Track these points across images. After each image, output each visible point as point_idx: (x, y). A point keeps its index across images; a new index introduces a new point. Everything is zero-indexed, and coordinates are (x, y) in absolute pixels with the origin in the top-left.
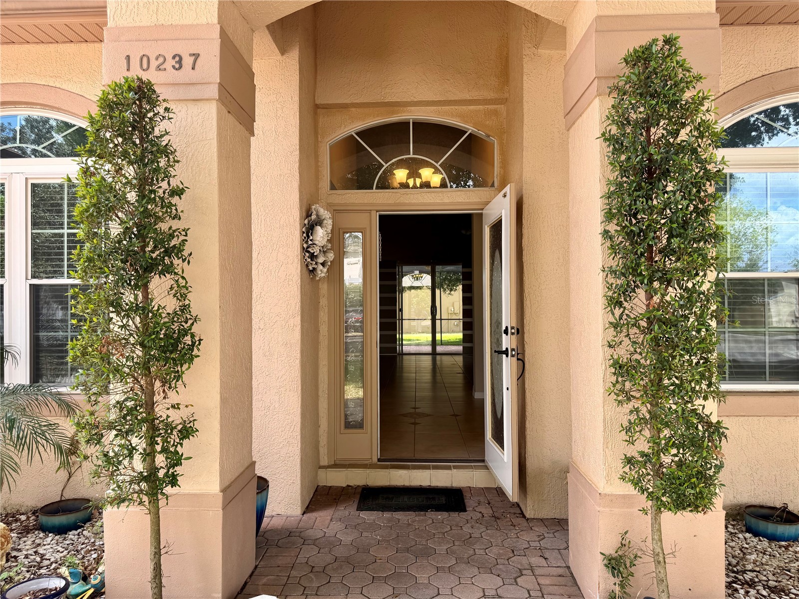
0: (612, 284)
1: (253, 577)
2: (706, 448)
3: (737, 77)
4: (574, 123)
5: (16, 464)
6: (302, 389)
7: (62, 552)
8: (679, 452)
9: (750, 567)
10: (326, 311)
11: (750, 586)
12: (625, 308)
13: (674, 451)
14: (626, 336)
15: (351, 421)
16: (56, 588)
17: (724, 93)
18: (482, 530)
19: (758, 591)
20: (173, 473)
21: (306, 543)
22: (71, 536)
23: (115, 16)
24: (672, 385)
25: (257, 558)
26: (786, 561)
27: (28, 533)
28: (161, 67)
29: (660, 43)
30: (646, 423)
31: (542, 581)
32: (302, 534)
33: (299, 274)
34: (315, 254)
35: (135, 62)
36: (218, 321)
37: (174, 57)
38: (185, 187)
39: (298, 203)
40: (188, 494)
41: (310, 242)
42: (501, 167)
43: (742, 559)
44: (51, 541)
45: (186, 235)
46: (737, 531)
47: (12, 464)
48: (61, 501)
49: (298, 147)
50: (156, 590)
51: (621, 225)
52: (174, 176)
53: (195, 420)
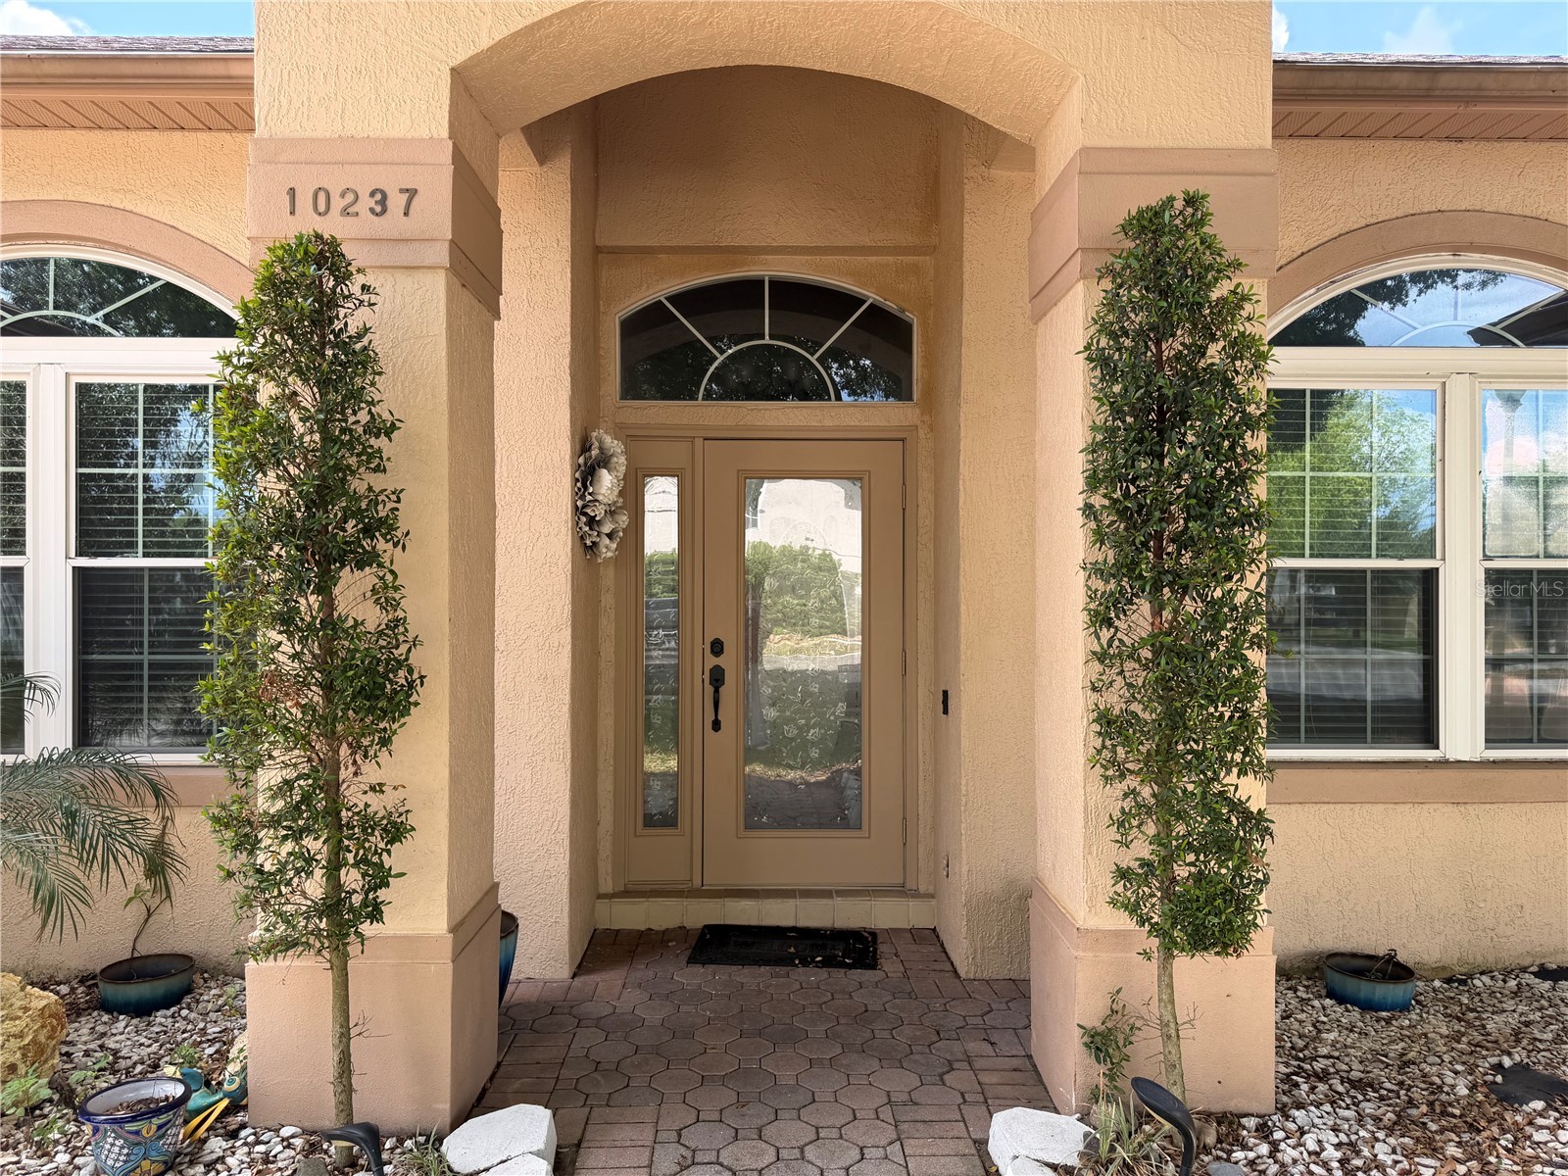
0: (1097, 590)
1: (495, 1080)
2: (1239, 851)
3: (1325, 226)
4: (1045, 315)
5: (84, 889)
6: (572, 757)
7: (149, 1046)
8: (1197, 860)
9: (1324, 1051)
10: (613, 616)
11: (1320, 1080)
12: (1117, 629)
13: (1191, 858)
14: (1119, 674)
15: (655, 815)
16: (167, 1098)
17: (1303, 254)
18: (885, 999)
19: (1330, 1086)
20: (374, 899)
21: (582, 1024)
22: (158, 1020)
23: (269, 119)
24: (1189, 752)
25: (499, 1050)
26: (1384, 1042)
27: (79, 1015)
28: (350, 210)
29: (1179, 204)
30: (1149, 813)
31: (985, 1078)
32: (575, 1011)
33: (570, 554)
34: (597, 519)
35: (304, 201)
36: (447, 643)
37: (372, 194)
38: (398, 420)
39: (569, 428)
40: (395, 937)
41: (589, 498)
42: (924, 366)
43: (1314, 1040)
44: (125, 1028)
45: (398, 501)
46: (1311, 996)
47: (77, 889)
48: (133, 959)
49: (569, 330)
50: (343, 1097)
51: (1111, 498)
52: (379, 402)
53: (407, 811)
